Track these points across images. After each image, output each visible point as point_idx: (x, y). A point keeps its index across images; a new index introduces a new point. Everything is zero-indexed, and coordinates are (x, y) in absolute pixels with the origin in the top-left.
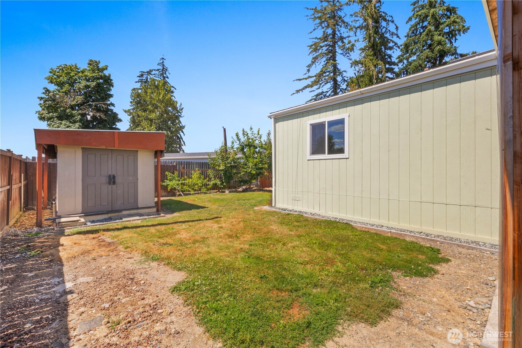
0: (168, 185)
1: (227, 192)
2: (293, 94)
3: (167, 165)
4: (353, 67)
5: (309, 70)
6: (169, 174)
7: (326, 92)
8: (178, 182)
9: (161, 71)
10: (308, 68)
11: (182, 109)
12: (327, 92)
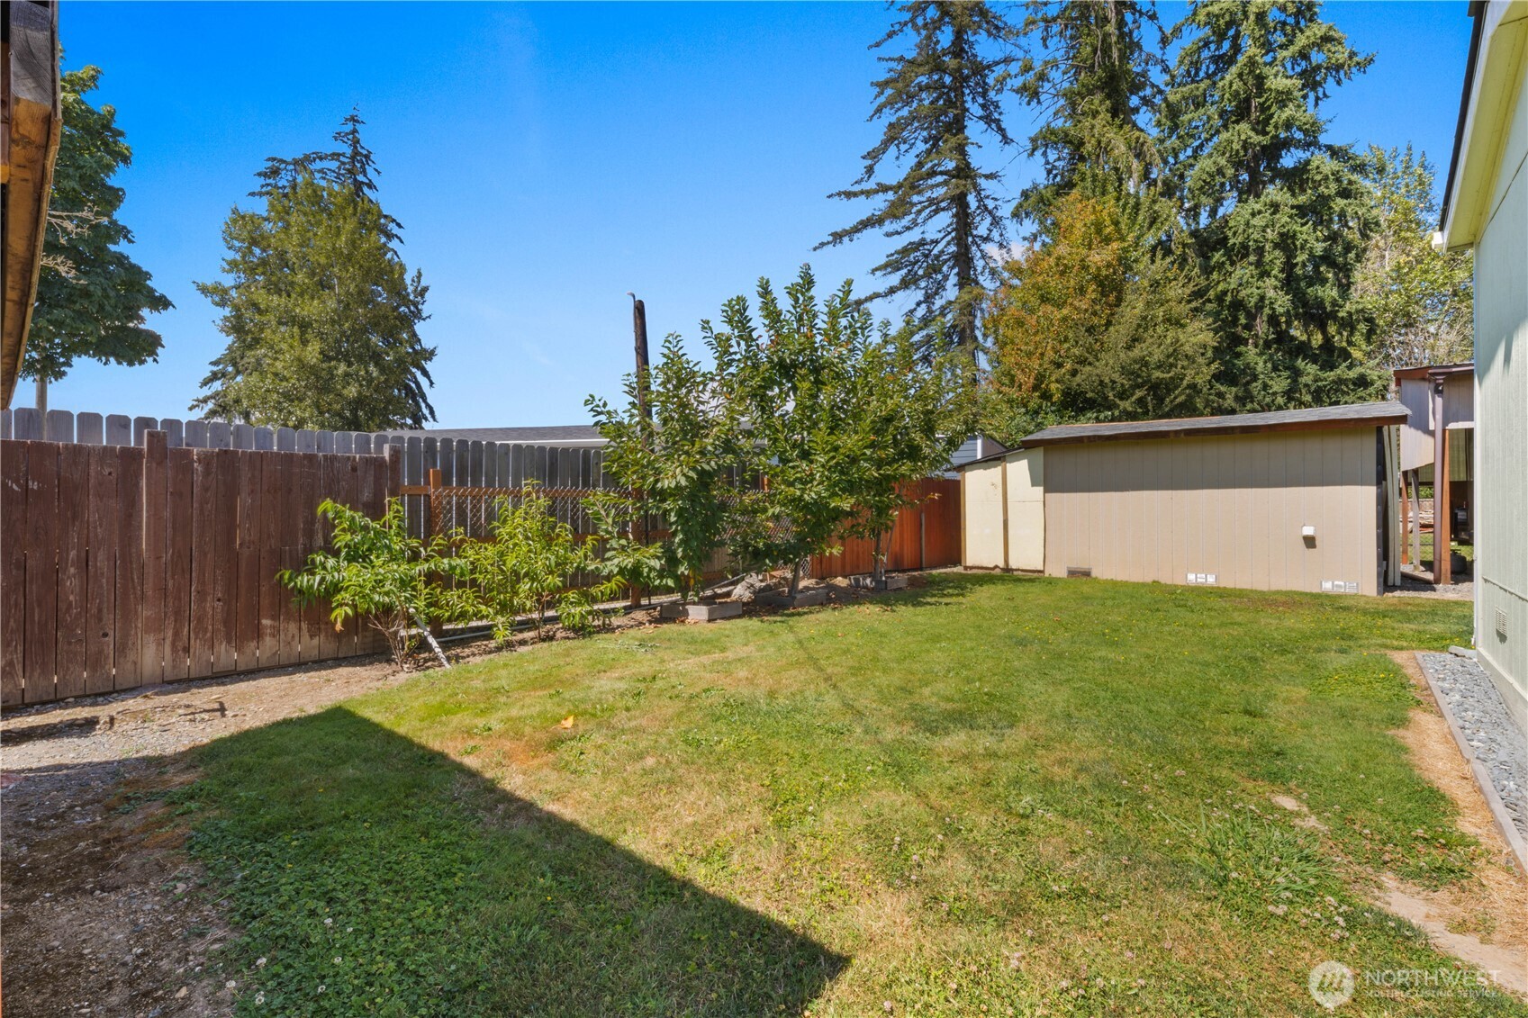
0: (336, 588)
1: (698, 613)
2: (823, 244)
3: (331, 460)
4: (1038, 153)
5: (870, 170)
6: (338, 515)
7: (932, 241)
8: (404, 567)
9: (346, 160)
10: (869, 162)
11: (426, 289)
12: (936, 242)
